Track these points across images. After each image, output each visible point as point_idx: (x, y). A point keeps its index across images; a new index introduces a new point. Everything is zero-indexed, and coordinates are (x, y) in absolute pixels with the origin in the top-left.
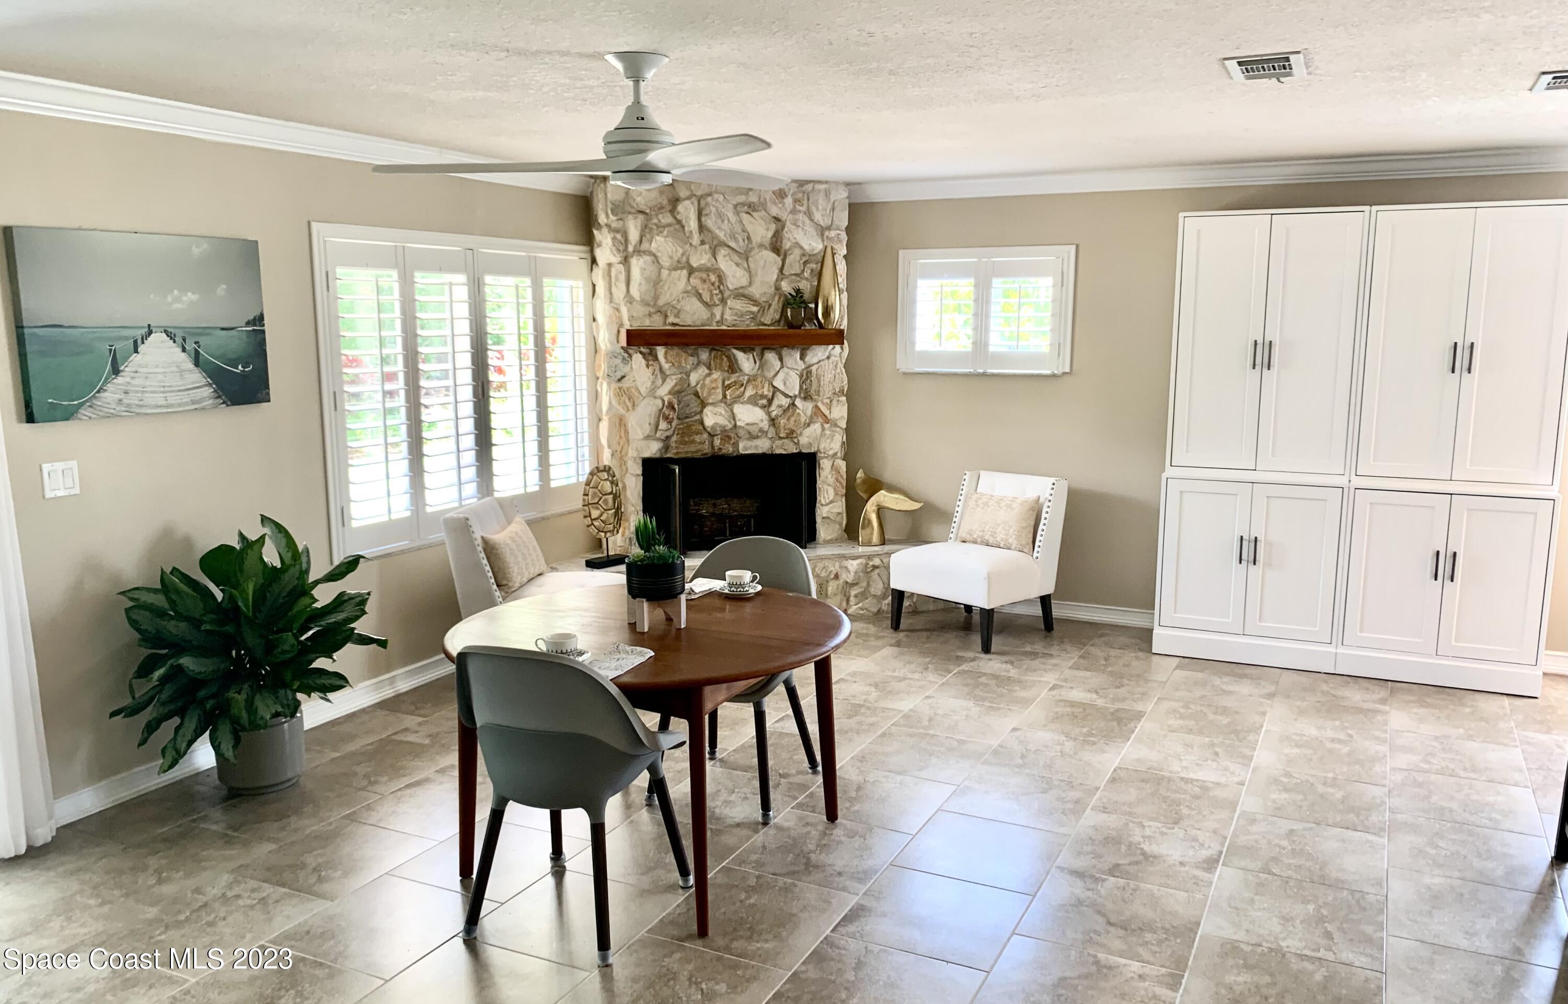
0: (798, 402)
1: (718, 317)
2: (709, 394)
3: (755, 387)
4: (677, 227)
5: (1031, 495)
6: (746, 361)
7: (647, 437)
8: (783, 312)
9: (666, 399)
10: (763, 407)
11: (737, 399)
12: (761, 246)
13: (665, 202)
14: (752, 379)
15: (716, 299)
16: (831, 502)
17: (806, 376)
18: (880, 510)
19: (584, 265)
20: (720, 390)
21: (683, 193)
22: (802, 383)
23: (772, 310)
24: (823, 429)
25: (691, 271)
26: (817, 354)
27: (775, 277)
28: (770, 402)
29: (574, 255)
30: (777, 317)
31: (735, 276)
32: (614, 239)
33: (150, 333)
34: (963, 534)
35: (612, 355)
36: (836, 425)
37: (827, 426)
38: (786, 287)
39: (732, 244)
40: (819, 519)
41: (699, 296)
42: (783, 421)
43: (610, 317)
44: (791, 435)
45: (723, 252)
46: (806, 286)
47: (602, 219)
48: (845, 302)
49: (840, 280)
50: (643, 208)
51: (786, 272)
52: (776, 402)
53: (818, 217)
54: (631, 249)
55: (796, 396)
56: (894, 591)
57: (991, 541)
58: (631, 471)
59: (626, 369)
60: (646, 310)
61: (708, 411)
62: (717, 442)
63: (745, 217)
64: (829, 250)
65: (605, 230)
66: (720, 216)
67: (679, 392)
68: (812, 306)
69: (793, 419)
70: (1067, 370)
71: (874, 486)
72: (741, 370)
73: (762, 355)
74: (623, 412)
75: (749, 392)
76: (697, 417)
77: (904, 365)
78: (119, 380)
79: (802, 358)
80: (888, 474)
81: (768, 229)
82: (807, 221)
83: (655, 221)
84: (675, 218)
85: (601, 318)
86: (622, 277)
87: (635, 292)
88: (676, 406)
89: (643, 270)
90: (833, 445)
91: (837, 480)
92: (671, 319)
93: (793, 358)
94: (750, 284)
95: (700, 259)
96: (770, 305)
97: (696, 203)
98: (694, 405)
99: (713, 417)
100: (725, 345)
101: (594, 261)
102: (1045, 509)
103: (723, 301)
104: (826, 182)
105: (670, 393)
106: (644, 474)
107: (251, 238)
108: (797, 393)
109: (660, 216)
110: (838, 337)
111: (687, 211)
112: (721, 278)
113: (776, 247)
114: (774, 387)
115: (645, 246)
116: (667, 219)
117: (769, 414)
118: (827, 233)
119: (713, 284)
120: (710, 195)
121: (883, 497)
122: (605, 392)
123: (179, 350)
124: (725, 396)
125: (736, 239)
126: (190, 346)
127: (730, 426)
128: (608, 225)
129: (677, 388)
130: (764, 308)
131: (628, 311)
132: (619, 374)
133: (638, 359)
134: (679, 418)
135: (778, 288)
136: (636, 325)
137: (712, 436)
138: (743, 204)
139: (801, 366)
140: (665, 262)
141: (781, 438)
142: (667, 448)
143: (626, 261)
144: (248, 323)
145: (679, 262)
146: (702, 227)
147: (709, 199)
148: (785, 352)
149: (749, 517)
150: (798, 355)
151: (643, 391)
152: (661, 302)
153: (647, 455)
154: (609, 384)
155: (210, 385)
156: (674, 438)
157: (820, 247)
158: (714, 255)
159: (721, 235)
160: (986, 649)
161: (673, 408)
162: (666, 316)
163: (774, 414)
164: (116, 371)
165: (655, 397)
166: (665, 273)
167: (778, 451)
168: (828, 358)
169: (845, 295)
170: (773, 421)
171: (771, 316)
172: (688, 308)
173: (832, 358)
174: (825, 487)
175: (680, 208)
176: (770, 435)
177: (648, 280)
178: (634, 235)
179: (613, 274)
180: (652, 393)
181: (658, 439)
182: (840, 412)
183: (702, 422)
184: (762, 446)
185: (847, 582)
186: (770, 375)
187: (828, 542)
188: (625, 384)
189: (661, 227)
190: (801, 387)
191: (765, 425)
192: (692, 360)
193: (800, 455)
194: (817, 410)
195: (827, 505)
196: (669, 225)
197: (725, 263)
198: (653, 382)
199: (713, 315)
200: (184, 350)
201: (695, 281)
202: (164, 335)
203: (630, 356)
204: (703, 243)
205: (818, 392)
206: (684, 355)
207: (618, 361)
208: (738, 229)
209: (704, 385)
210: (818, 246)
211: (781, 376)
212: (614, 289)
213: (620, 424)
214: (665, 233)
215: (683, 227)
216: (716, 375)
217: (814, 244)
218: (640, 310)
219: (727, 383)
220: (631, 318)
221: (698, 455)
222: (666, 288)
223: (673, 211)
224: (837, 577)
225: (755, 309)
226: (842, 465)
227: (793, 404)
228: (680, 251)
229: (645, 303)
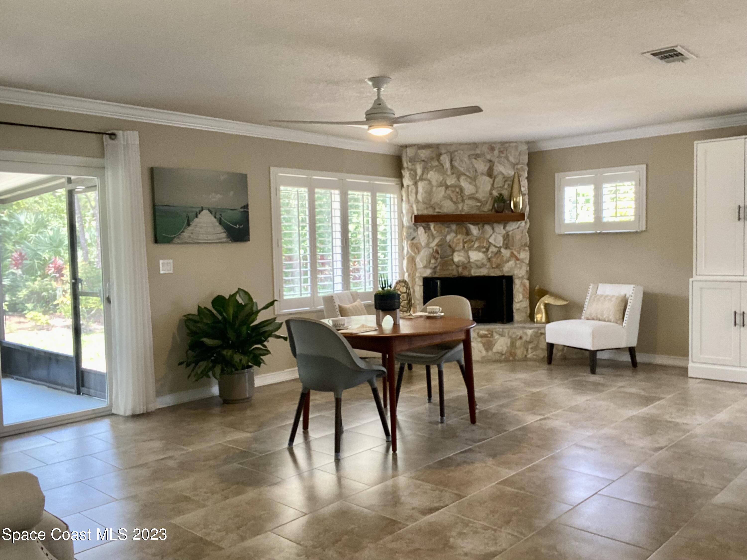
0: (503, 250)
1: (460, 208)
2: (456, 246)
3: (480, 242)
4: (441, 167)
5: (623, 293)
6: (474, 230)
7: (425, 267)
8: (494, 205)
9: (435, 248)
10: (484, 252)
11: (470, 248)
12: (482, 174)
13: (434, 156)
14: (478, 239)
15: (460, 200)
16: (521, 301)
17: (506, 237)
18: (547, 306)
19: (398, 187)
20: (461, 244)
21: (443, 151)
22: (504, 240)
23: (488, 205)
24: (516, 264)
25: (447, 187)
26: (512, 226)
27: (489, 188)
28: (487, 250)
29: (392, 183)
30: (491, 208)
31: (468, 188)
32: (410, 174)
33: (202, 210)
34: (588, 316)
35: (409, 228)
36: (523, 262)
37: (518, 262)
38: (495, 193)
39: (468, 174)
40: (514, 310)
41: (451, 199)
42: (494, 260)
43: (408, 210)
44: (498, 266)
45: (463, 178)
46: (505, 193)
47: (405, 165)
48: (527, 200)
49: (523, 189)
50: (423, 158)
51: (495, 186)
52: (490, 250)
53: (512, 159)
54: (418, 178)
55: (501, 247)
56: (548, 344)
57: (601, 318)
58: (417, 283)
59: (415, 234)
60: (424, 206)
61: (455, 254)
62: (460, 270)
63: (474, 160)
64: (516, 174)
65: (406, 170)
66: (462, 161)
67: (441, 245)
68: (509, 202)
69: (499, 259)
70: (644, 229)
71: (543, 293)
72: (472, 234)
73: (483, 227)
74: (413, 254)
75: (476, 245)
76: (450, 257)
77: (558, 231)
78: (190, 228)
79: (504, 228)
80: (552, 288)
81: (485, 166)
82: (506, 161)
83: (430, 165)
84: (439, 163)
85: (404, 212)
86: (414, 191)
87: (420, 198)
88: (439, 252)
89: (423, 187)
90: (521, 272)
91: (524, 290)
92: (437, 210)
93: (500, 229)
94: (477, 192)
95: (451, 181)
96: (487, 202)
97: (449, 156)
98: (449, 252)
99: (458, 258)
100: (463, 222)
101: (402, 185)
102: (629, 301)
103: (463, 201)
104: (516, 142)
105: (437, 245)
106: (424, 285)
107: (244, 172)
108: (501, 244)
109: (432, 162)
110: (521, 217)
111: (445, 160)
112: (462, 190)
113: (490, 173)
114: (490, 243)
115: (424, 177)
116: (435, 163)
117: (487, 256)
118: (516, 167)
119: (458, 193)
120: (457, 151)
121: (547, 299)
122: (406, 244)
123: (213, 218)
124: (464, 247)
125: (469, 172)
126: (218, 216)
127: (466, 262)
128: (408, 168)
129: (440, 243)
130: (483, 203)
131: (417, 207)
132: (412, 237)
133: (421, 230)
134: (441, 258)
135: (491, 194)
136: (420, 213)
137: (458, 266)
138: (473, 155)
139: (504, 232)
140: (434, 183)
141: (493, 268)
142: (435, 272)
143: (416, 184)
144: (242, 208)
145: (441, 183)
146: (452, 167)
147: (456, 153)
148: (495, 225)
149: (479, 309)
150: (502, 228)
151: (423, 244)
152: (432, 203)
153: (425, 275)
154: (407, 242)
155: (225, 232)
156: (439, 268)
157: (513, 173)
158: (458, 179)
159: (462, 169)
160: (593, 372)
161: (438, 253)
162: (435, 209)
163: (490, 256)
164: (189, 225)
165: (429, 248)
166: (434, 189)
167: (492, 275)
168: (518, 228)
169: (527, 197)
170: (489, 259)
171: (487, 208)
172: (445, 205)
173: (520, 228)
174: (518, 294)
175: (442, 158)
176: (487, 267)
177: (426, 192)
178: (419, 172)
179: (410, 189)
180: (427, 245)
181: (431, 268)
182: (525, 255)
183: (452, 260)
184: (483, 272)
185: (526, 341)
186: (488, 236)
187: (519, 322)
188: (415, 241)
189: (432, 167)
190: (503, 242)
191: (485, 261)
192: (447, 229)
193: (503, 277)
194: (512, 255)
195: (518, 302)
196: (437, 166)
197: (464, 183)
198: (428, 241)
199: (458, 208)
200: (215, 217)
201: (449, 192)
202: (207, 211)
203: (417, 228)
204: (453, 174)
205: (513, 246)
206: (443, 227)
207: (411, 230)
208: (471, 166)
209: (453, 242)
210: (511, 173)
211: (493, 236)
212: (410, 197)
213: (412, 261)
214: (434, 169)
215: (443, 167)
216: (459, 237)
217: (510, 172)
218: (422, 206)
219: (465, 240)
220: (418, 210)
221: (450, 276)
222: (435, 195)
223: (438, 160)
224: (521, 338)
225: (479, 204)
226: (527, 282)
227: (500, 251)
228: (441, 179)
229: (424, 203)
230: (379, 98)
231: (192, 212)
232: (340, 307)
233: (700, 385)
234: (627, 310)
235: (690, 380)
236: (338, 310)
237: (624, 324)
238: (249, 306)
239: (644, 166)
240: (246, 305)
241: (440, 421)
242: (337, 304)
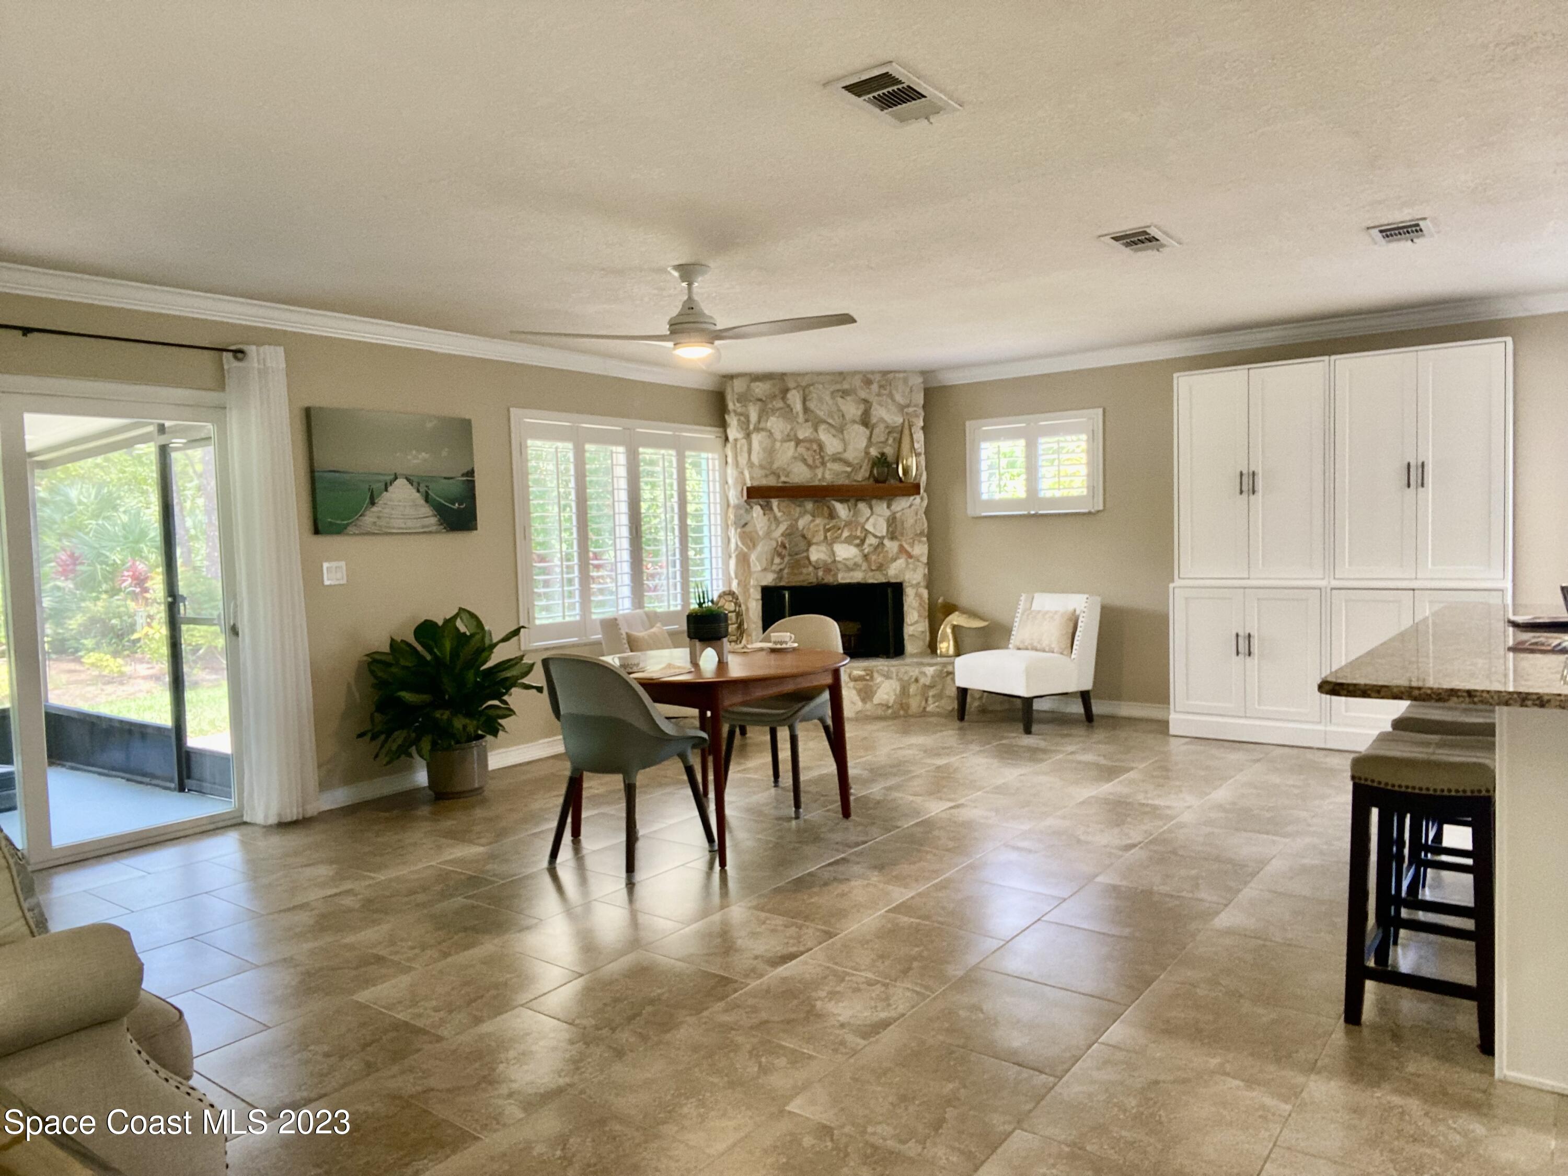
0: (886, 542)
1: (820, 476)
2: (814, 536)
3: (851, 530)
4: (787, 409)
5: (1071, 608)
6: (841, 510)
7: (765, 570)
8: (871, 472)
9: (780, 540)
10: (857, 546)
11: (836, 539)
12: (854, 422)
13: (777, 393)
14: (848, 524)
15: (818, 463)
16: (916, 622)
17: (892, 522)
18: (955, 628)
19: (719, 442)
20: (822, 533)
21: (791, 384)
22: (889, 526)
23: (862, 470)
24: (908, 564)
25: (798, 442)
26: (901, 504)
27: (864, 444)
28: (863, 541)
29: (709, 435)
30: (867, 475)
31: (832, 445)
32: (739, 420)
33: (396, 478)
34: (1018, 644)
35: (737, 507)
36: (918, 561)
37: (910, 561)
38: (874, 452)
39: (830, 421)
40: (906, 637)
41: (804, 461)
42: (873, 557)
43: (736, 479)
44: (880, 568)
45: (822, 427)
46: (889, 451)
47: (731, 406)
48: (923, 463)
49: (916, 446)
50: (759, 396)
51: (874, 440)
52: (868, 542)
53: (898, 398)
54: (751, 427)
55: (883, 538)
56: (958, 688)
57: (1039, 647)
58: (752, 596)
59: (747, 518)
60: (763, 472)
61: (813, 549)
62: (820, 573)
63: (840, 400)
64: (906, 423)
65: (732, 414)
66: (821, 400)
67: (789, 535)
68: (895, 466)
69: (882, 555)
70: (1101, 508)
71: (950, 609)
72: (839, 517)
73: (856, 505)
74: (745, 550)
75: (846, 534)
76: (805, 554)
77: (971, 511)
78: (375, 509)
79: (888, 507)
80: (964, 600)
81: (858, 409)
82: (890, 401)
83: (770, 406)
84: (785, 403)
85: (730, 481)
86: (745, 448)
87: (755, 459)
88: (787, 545)
89: (760, 443)
90: (915, 576)
91: (920, 604)
92: (783, 479)
93: (881, 508)
94: (845, 451)
95: (804, 432)
96: (861, 467)
97: (801, 392)
98: (802, 545)
99: (817, 554)
100: (824, 497)
101: (727, 439)
102: (1081, 619)
103: (823, 464)
104: (905, 372)
105: (782, 535)
106: (763, 599)
107: (467, 417)
108: (884, 534)
109: (774, 403)
110: (914, 489)
111: (795, 398)
112: (821, 447)
113: (865, 421)
114: (866, 530)
115: (762, 425)
116: (779, 404)
117: (862, 551)
118: (906, 410)
119: (815, 451)
120: (813, 385)
121: (956, 619)
122: (733, 534)
123: (414, 491)
124: (826, 537)
125: (832, 417)
126: (422, 489)
127: (829, 561)
128: (735, 411)
129: (788, 531)
130: (856, 468)
131: (750, 473)
132: (743, 522)
133: (757, 511)
134: (790, 555)
135: (867, 453)
136: (756, 484)
137: (816, 568)
138: (838, 391)
139: (888, 513)
140: (778, 436)
141: (872, 570)
142: (780, 578)
143: (748, 436)
144: (463, 475)
145: (788, 435)
146: (806, 410)
147: (812, 388)
148: (874, 502)
149: (850, 636)
150: (885, 505)
151: (761, 533)
152: (775, 466)
153: (764, 583)
154: (736, 529)
155: (435, 516)
156: (786, 571)
157: (901, 420)
158: (816, 430)
159: (821, 414)
160: (1028, 731)
161: (785, 547)
162: (779, 477)
163: (866, 551)
164: (373, 503)
165: (771, 539)
166: (778, 444)
167: (871, 581)
168: (910, 506)
169: (922, 458)
170: (866, 557)
171: (862, 475)
172: (795, 470)
173: (913, 507)
174: (910, 610)
175: (789, 395)
176: (863, 568)
177: (764, 450)
178: (754, 417)
179: (738, 446)
180: (768, 534)
181: (774, 572)
182: (921, 550)
183: (808, 558)
184: (857, 577)
185: (925, 685)
186: (862, 520)
187: (912, 655)
188: (747, 529)
189: (774, 411)
190: (888, 530)
191: (859, 560)
192: (798, 509)
193: (888, 585)
194: (902, 549)
195: (912, 625)
196: (781, 408)
197: (824, 436)
198: (769, 527)
199: (816, 475)
200: (418, 491)
201: (801, 450)
202: (405, 481)
203: (752, 508)
204: (807, 421)
205: (902, 534)
206: (793, 506)
207: (742, 512)
208: (834, 409)
209: (809, 529)
210: (899, 420)
211: (871, 520)
212: (739, 458)
213: (743, 560)
214: (777, 414)
215: (792, 410)
216: (818, 521)
217: (896, 419)
218: (759, 473)
219: (827, 527)
220: (752, 478)
221: (805, 584)
222: (779, 456)
223: (784, 398)
224: (917, 680)
225: (849, 469)
226: (925, 593)
227: (882, 543)
228: (789, 427)
229: (762, 467)
230: (690, 298)
231: (380, 481)
232: (628, 636)
233: (1186, 747)
234: (1078, 633)
235: (1172, 740)
236: (625, 641)
237: (1073, 656)
238: (478, 637)
239: (1100, 411)
240: (472, 635)
241: (793, 815)
242: (623, 631)
